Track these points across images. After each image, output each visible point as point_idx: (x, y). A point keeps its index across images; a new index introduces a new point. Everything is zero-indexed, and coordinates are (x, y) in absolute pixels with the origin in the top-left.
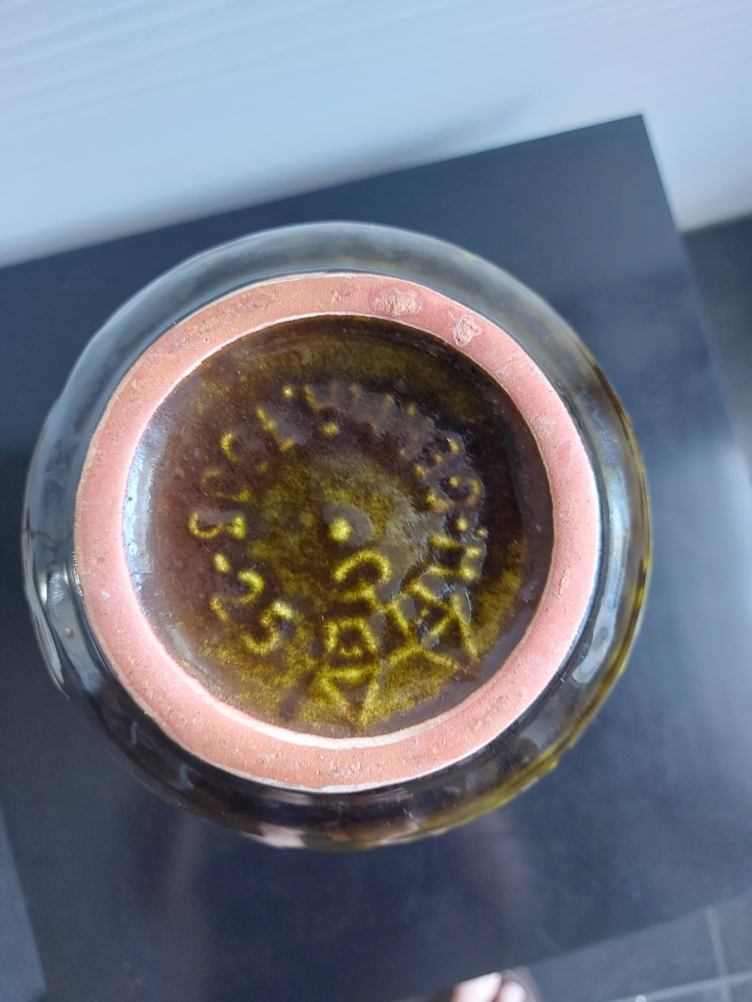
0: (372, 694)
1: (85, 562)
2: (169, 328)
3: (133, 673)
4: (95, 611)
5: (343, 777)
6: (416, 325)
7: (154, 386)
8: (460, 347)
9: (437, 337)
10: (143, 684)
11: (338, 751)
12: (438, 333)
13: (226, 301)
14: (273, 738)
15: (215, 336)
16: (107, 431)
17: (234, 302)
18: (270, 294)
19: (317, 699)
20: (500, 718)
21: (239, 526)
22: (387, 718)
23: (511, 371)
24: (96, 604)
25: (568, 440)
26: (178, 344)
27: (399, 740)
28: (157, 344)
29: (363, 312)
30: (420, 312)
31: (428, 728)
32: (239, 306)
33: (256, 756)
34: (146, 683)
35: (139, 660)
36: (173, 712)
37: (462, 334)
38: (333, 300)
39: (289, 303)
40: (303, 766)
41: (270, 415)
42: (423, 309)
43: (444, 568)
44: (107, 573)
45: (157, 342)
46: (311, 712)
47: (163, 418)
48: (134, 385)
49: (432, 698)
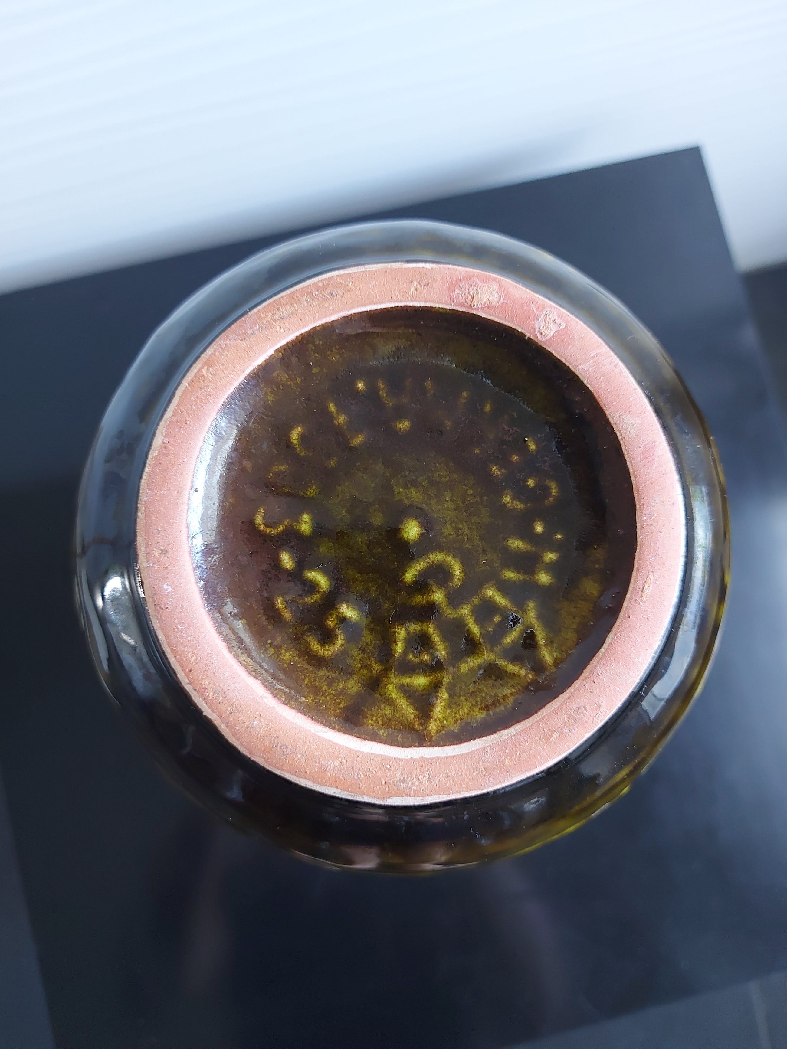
0: (441, 702)
1: (147, 554)
2: (242, 315)
3: (193, 671)
4: (155, 605)
5: (410, 788)
6: (497, 318)
7: (225, 374)
8: (541, 341)
9: (518, 331)
10: (203, 683)
11: (406, 760)
12: (520, 326)
13: (302, 289)
14: (337, 744)
15: (289, 324)
16: (174, 419)
17: (309, 291)
18: (346, 283)
19: (382, 706)
20: (577, 729)
21: (306, 522)
22: (457, 729)
23: (595, 367)
24: (156, 597)
25: (653, 440)
26: (251, 331)
27: (470, 751)
28: (230, 331)
29: (442, 303)
30: (502, 304)
31: (501, 739)
32: (315, 294)
33: (319, 763)
34: (206, 682)
35: (199, 658)
36: (233, 714)
37: (545, 328)
38: (412, 289)
39: (366, 293)
40: (368, 774)
41: (341, 409)
42: (505, 301)
43: (519, 573)
44: (169, 565)
45: (229, 329)
46: (377, 720)
47: (232, 408)
48: (204, 372)
49: (505, 708)
